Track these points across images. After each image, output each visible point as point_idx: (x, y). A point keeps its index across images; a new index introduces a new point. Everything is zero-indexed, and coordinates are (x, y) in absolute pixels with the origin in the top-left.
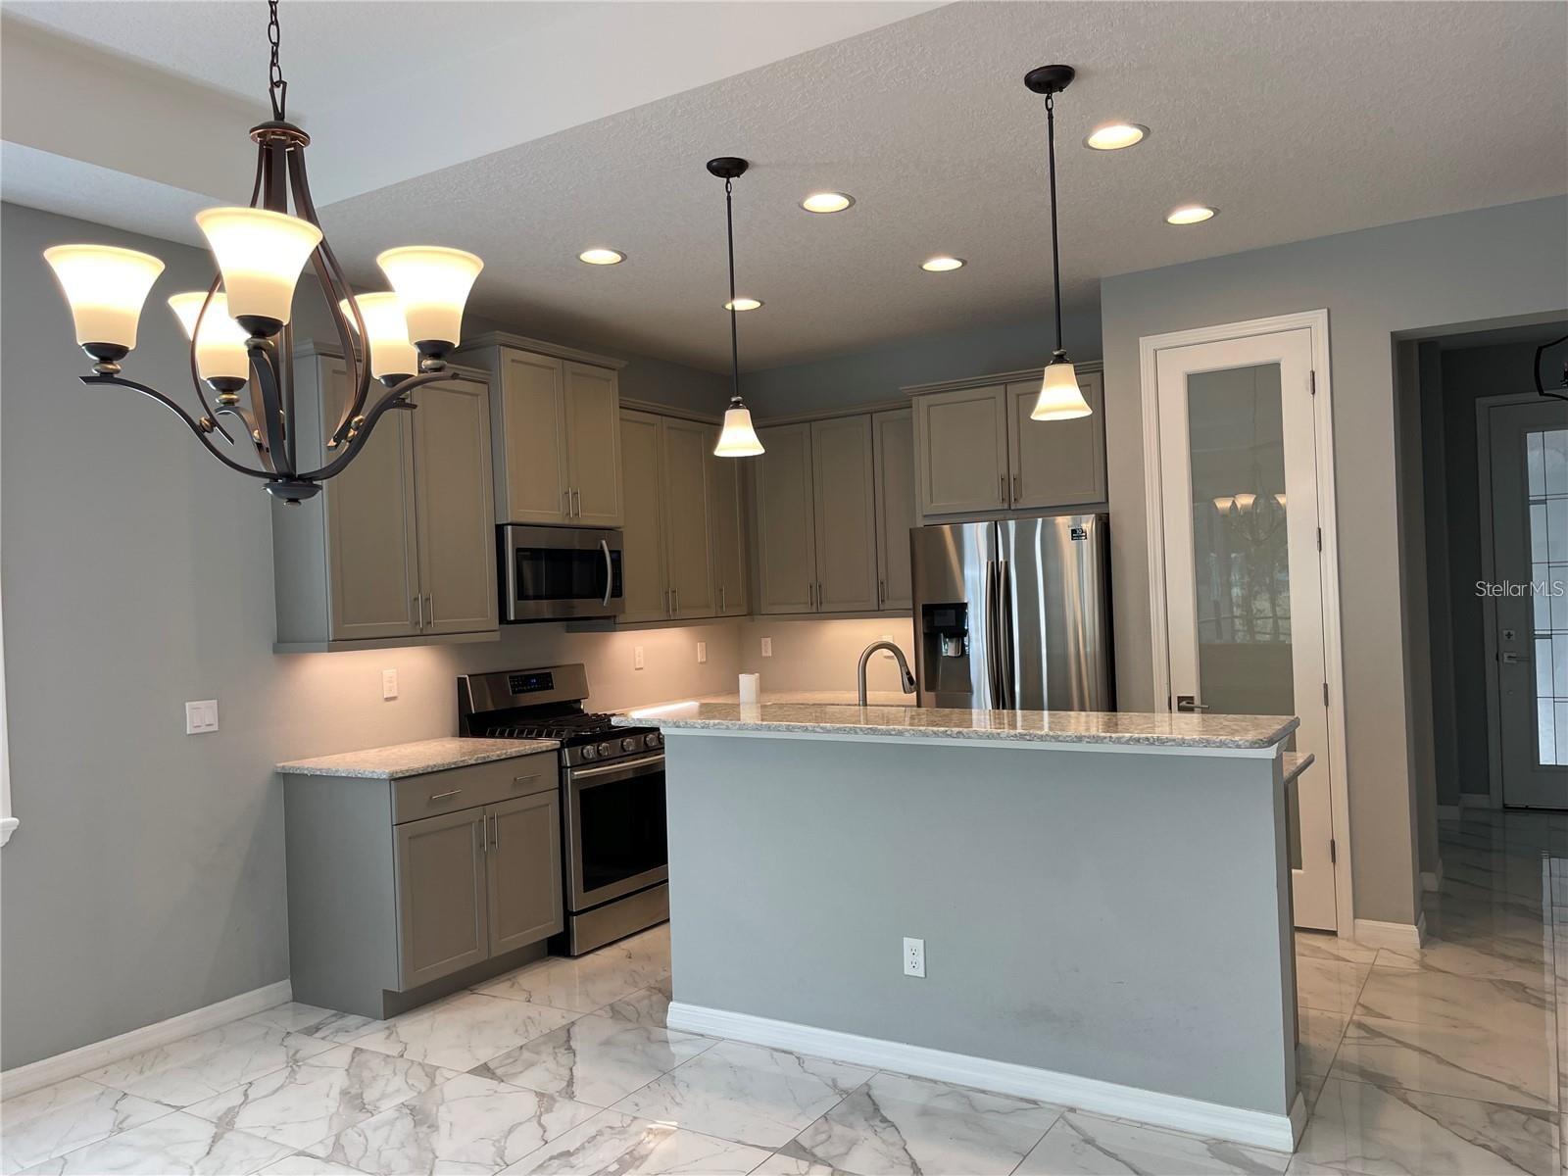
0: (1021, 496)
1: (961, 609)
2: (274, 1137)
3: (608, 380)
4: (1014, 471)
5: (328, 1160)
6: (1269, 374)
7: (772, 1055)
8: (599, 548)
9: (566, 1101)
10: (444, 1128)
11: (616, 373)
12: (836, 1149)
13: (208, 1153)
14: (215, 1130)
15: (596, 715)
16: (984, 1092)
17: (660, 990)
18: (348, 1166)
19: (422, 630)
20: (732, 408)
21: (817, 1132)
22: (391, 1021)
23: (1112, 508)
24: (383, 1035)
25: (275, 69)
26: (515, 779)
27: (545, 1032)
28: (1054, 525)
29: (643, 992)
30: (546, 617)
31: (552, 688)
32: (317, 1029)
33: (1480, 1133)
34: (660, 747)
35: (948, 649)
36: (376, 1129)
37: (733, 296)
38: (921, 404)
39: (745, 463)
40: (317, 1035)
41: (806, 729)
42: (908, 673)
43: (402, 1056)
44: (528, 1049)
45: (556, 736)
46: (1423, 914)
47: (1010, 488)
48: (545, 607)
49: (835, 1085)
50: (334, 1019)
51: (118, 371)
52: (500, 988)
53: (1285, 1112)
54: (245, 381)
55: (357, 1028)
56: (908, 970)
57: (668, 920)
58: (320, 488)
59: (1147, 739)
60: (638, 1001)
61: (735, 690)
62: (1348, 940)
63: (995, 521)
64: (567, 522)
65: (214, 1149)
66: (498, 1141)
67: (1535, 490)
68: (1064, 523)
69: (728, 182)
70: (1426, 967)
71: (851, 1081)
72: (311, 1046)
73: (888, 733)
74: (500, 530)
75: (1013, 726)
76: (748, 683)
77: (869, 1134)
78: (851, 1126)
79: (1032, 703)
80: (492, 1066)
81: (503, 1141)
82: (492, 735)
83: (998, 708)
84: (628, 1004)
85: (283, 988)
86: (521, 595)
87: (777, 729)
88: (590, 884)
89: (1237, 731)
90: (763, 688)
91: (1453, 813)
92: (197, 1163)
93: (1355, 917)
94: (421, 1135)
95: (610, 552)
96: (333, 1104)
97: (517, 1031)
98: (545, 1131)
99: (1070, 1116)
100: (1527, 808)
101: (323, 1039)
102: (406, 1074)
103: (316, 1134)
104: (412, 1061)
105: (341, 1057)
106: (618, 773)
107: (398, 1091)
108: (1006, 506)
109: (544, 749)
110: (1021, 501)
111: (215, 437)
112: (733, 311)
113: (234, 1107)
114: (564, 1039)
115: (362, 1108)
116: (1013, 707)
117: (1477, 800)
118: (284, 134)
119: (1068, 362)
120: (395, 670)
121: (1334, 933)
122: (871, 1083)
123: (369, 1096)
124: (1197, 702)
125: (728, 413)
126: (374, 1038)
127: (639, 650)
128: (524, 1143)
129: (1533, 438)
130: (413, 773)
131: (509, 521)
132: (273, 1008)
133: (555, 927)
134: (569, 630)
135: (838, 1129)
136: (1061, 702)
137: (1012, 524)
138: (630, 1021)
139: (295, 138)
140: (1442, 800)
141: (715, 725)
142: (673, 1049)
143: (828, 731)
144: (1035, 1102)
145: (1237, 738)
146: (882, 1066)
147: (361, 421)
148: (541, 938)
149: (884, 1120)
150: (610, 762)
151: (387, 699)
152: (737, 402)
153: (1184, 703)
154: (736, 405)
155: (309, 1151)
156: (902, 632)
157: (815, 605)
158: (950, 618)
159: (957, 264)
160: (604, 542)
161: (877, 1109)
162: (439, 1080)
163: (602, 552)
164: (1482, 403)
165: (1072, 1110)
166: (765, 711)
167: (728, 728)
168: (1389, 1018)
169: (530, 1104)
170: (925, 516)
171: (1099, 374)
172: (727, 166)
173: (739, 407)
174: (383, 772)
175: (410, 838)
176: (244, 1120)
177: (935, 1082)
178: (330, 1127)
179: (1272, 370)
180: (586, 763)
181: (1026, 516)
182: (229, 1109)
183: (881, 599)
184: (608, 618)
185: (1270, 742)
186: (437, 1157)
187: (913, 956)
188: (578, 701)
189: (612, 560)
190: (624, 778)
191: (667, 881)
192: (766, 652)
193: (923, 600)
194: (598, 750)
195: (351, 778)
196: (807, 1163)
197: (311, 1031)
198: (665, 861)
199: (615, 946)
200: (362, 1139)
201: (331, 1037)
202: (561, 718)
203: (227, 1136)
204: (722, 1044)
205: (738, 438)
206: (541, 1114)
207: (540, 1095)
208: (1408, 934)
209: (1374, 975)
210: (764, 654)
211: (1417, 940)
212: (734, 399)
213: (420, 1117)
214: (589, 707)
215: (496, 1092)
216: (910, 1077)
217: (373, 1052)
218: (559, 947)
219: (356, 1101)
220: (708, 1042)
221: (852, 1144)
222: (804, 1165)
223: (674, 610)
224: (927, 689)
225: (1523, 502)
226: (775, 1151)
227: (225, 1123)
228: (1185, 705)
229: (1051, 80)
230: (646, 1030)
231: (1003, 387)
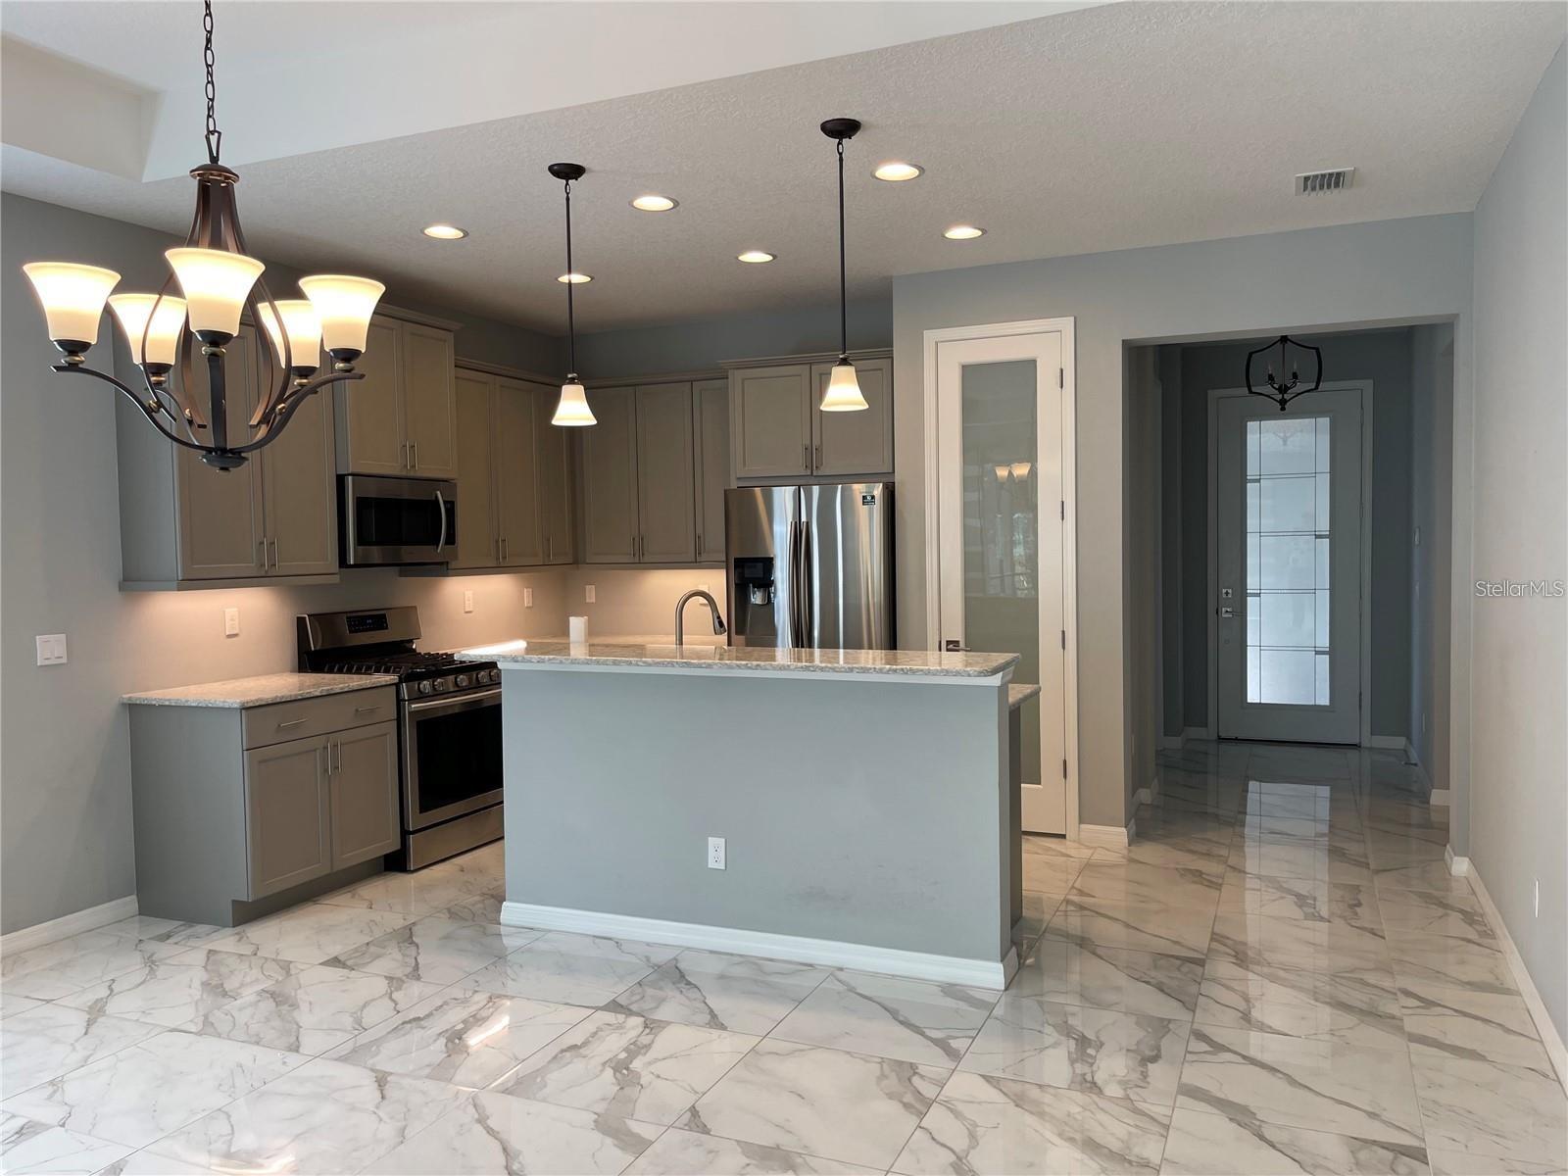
0: (822, 464)
1: (768, 563)
2: (148, 1020)
3: (445, 341)
4: (816, 442)
5: (199, 1034)
6: (1026, 369)
7: (594, 943)
8: (434, 498)
9: (414, 982)
10: (304, 1007)
11: (452, 334)
12: (647, 1005)
13: (86, 1034)
14: (88, 1016)
15: (429, 654)
16: (771, 960)
17: (492, 896)
18: (220, 1037)
19: (266, 572)
20: (569, 384)
21: (633, 994)
22: (238, 929)
23: (897, 479)
24: (233, 939)
25: (211, 120)
26: (357, 710)
27: (389, 930)
28: (851, 489)
29: (477, 898)
30: (376, 562)
31: (387, 628)
32: (168, 936)
33: (1145, 974)
34: (496, 682)
35: (757, 598)
36: (240, 1009)
37: (570, 272)
38: (736, 377)
39: (573, 432)
40: (168, 941)
41: (630, 663)
42: (719, 617)
43: (255, 954)
44: (374, 945)
45: (394, 672)
46: (1133, 820)
47: (812, 455)
48: (376, 553)
49: (648, 959)
50: (183, 928)
51: (82, 362)
52: (342, 898)
53: (999, 959)
54: (171, 366)
55: (208, 935)
56: (711, 864)
57: (502, 838)
58: (245, 459)
59: (902, 669)
60: (473, 905)
61: (565, 631)
62: (1074, 841)
63: (801, 483)
64: (404, 473)
65: (90, 1030)
66: (355, 1013)
67: (1252, 470)
68: (859, 489)
69: (567, 184)
70: (1132, 861)
71: (661, 957)
72: (162, 950)
73: (699, 666)
74: (340, 480)
75: (811, 659)
76: (577, 625)
77: (678, 994)
78: (661, 989)
79: (829, 642)
80: (342, 958)
81: (359, 1014)
82: (331, 671)
83: (798, 647)
84: (465, 907)
85: (131, 903)
86: (361, 540)
87: (605, 663)
88: (424, 808)
89: (970, 664)
90: (591, 631)
91: (1175, 743)
92: (77, 1041)
93: (1081, 821)
94: (284, 1012)
95: (445, 502)
96: (196, 992)
97: (361, 932)
98: (396, 1004)
99: (839, 974)
100: (1236, 739)
101: (176, 943)
102: (262, 967)
103: (185, 1015)
104: (266, 959)
105: (198, 957)
106: (452, 706)
107: (257, 980)
108: (809, 473)
109: (384, 683)
110: (822, 468)
111: (163, 416)
112: (570, 284)
113: (102, 999)
114: (407, 936)
115: (225, 994)
116: (811, 645)
117: (1194, 732)
118: (220, 175)
119: (851, 365)
120: (236, 609)
121: (1063, 836)
122: (679, 958)
123: (230, 985)
124: (962, 645)
125: (564, 387)
126: (226, 941)
127: (469, 594)
128: (379, 1015)
129: (1252, 426)
130: (263, 703)
131: (350, 472)
132: (120, 921)
133: (392, 844)
134: (402, 574)
135: (650, 991)
136: (853, 643)
137: (816, 490)
138: (466, 920)
139: (229, 178)
140: (1169, 730)
141: (550, 660)
142: (505, 941)
143: (650, 665)
144: (811, 965)
145: (969, 669)
146: (689, 945)
147: (284, 408)
148: (378, 855)
149: (689, 983)
150: (445, 696)
151: (229, 636)
152: (573, 379)
153: (951, 646)
154: (572, 381)
155: (183, 1028)
156: (715, 582)
157: (637, 555)
158: (758, 572)
159: (769, 258)
160: (439, 493)
161: (682, 976)
162: (293, 972)
163: (437, 501)
164: (1213, 394)
165: (841, 969)
166: (593, 648)
167: (561, 662)
168: (1094, 897)
169: (382, 985)
170: (739, 479)
171: (890, 360)
172: (566, 170)
173: (574, 383)
174: (235, 702)
175: (260, 762)
176: (110, 1008)
177: (732, 955)
178: (197, 1010)
179: (1031, 364)
180: (421, 696)
181: (828, 482)
182: (97, 1000)
183: (698, 552)
184: (441, 564)
185: (994, 672)
186: (301, 1027)
187: (716, 852)
188: (411, 641)
189: (447, 510)
190: (450, 712)
191: (502, 802)
192: (590, 598)
193: (735, 554)
194: (434, 685)
195: (201, 707)
196: (624, 1016)
197: (165, 937)
198: (500, 784)
199: (447, 862)
200: (229, 1017)
201: (183, 942)
202: (395, 657)
203: (100, 1020)
204: (550, 935)
205: (573, 409)
206: (391, 993)
207: (390, 979)
208: (1117, 836)
209: (1088, 867)
210: (588, 601)
211: (1126, 840)
212: (570, 376)
213: (281, 999)
214: (421, 646)
215: (348, 978)
216: (711, 952)
217: (227, 953)
218: (396, 863)
219: (217, 989)
220: (538, 934)
221: (661, 1001)
222: (621, 1017)
223: (504, 558)
224: (737, 633)
225: (1242, 480)
226: (597, 1009)
227: (96, 1012)
228: (952, 646)
229: (842, 129)
230: (481, 926)
231: (808, 366)
